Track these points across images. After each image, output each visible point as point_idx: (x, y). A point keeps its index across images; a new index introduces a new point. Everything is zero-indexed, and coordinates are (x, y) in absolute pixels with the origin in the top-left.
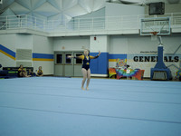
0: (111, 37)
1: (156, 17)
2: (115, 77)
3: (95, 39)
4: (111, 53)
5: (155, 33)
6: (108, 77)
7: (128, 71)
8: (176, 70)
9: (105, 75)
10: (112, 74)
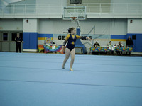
0: (40, 20)
1: (75, 6)
2: (43, 51)
3: (27, 21)
4: (40, 33)
5: (74, 18)
6: (37, 52)
7: (53, 47)
8: (90, 47)
9: (36, 50)
10: (41, 49)
